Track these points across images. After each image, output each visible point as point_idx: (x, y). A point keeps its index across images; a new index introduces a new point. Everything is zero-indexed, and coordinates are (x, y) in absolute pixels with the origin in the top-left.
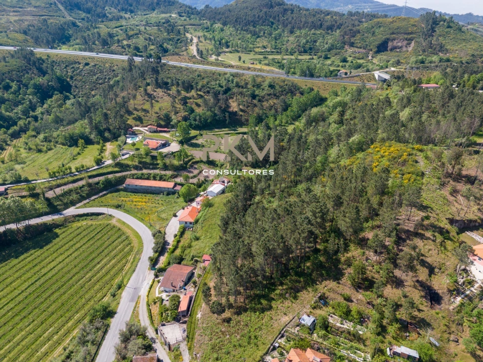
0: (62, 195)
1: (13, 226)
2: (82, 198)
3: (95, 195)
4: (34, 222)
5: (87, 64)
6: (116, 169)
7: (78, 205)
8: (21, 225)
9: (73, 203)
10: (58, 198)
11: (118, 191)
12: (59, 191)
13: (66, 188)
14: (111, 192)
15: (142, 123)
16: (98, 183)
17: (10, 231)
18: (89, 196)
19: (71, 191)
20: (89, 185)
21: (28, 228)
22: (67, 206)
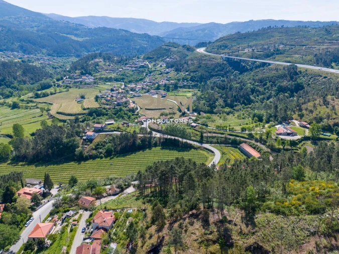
0: (210, 137)
1: (180, 139)
2: (218, 143)
3: (224, 144)
4: (189, 142)
5: (325, 77)
6: (247, 137)
7: (213, 145)
8: (185, 141)
9: (211, 143)
10: (207, 137)
11: (236, 147)
12: (209, 135)
13: (214, 135)
14: (233, 147)
15: (301, 119)
16: (230, 139)
17: (178, 141)
18: (221, 143)
19: (215, 137)
20: (226, 138)
21: (186, 143)
22: (207, 142)
